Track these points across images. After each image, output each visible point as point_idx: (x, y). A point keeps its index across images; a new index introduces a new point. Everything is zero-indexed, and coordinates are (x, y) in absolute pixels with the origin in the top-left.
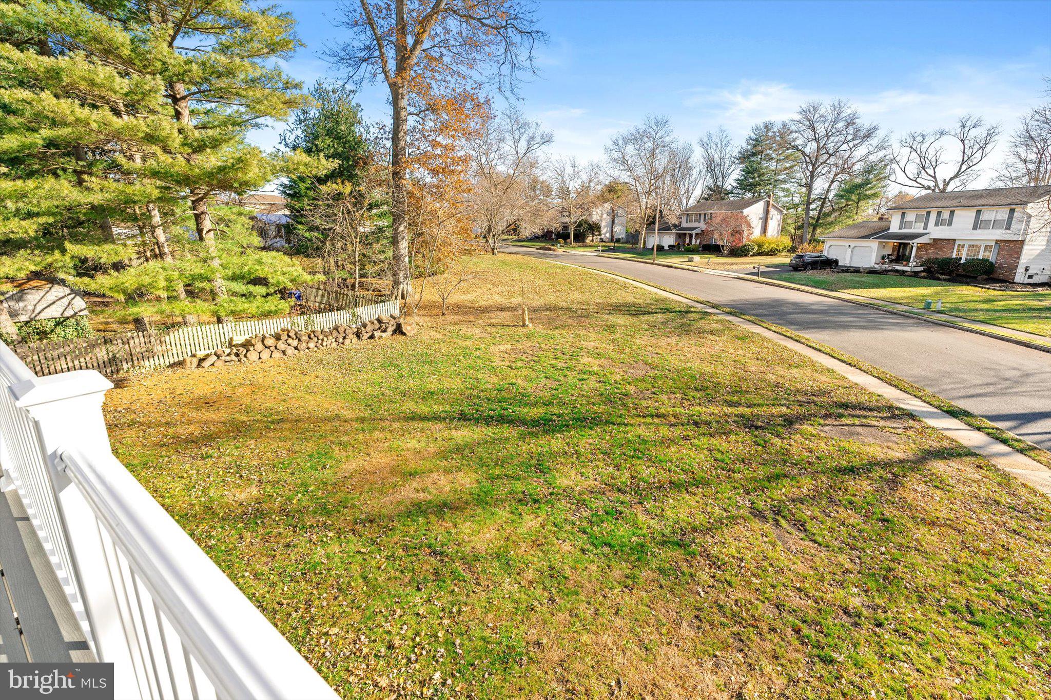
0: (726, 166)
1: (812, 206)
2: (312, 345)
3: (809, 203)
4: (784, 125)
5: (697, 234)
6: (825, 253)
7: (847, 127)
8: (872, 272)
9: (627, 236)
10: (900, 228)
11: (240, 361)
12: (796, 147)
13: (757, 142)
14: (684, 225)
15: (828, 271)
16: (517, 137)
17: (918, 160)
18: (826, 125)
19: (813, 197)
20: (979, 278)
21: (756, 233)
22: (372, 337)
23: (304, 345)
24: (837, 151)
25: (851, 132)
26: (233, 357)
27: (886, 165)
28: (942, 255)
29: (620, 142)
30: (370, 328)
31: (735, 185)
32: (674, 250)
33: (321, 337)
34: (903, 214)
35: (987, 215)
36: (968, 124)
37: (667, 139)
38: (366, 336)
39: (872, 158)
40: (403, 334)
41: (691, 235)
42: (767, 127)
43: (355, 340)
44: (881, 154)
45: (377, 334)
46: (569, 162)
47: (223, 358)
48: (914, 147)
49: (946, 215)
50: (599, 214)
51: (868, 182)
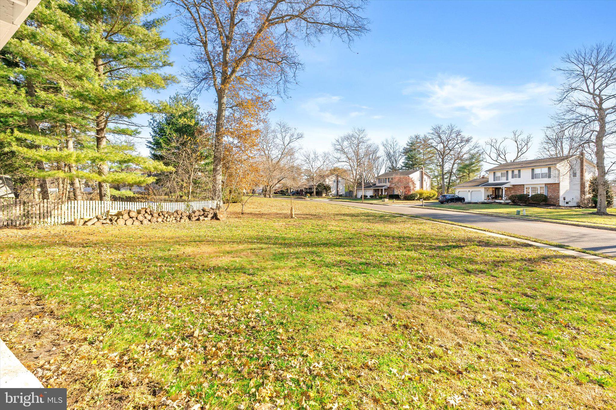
0: (397, 156)
1: (445, 177)
2: (160, 220)
3: (443, 175)
4: (425, 136)
5: (385, 189)
6: (457, 194)
7: (457, 136)
8: (483, 203)
9: (346, 193)
10: (494, 180)
11: (112, 224)
12: (432, 146)
13: (412, 144)
14: (378, 184)
15: (460, 203)
16: (284, 134)
17: (496, 152)
18: (446, 135)
19: (445, 172)
20: (541, 203)
21: (418, 188)
22: (198, 220)
23: (155, 219)
24: (453, 148)
25: (459, 139)
26: (108, 221)
27: (480, 155)
28: (519, 193)
29: (340, 141)
30: (197, 214)
31: (403, 165)
32: (372, 197)
33: (166, 215)
34: (494, 173)
35: (538, 171)
36: (517, 133)
37: (365, 139)
38: (194, 219)
39: (472, 152)
40: (218, 219)
41: (382, 190)
42: (417, 137)
43: (187, 220)
44: (476, 150)
45: (202, 218)
46: (312, 152)
47: (101, 221)
48: (492, 144)
49: (516, 172)
50: (329, 181)
51: (472, 164)
